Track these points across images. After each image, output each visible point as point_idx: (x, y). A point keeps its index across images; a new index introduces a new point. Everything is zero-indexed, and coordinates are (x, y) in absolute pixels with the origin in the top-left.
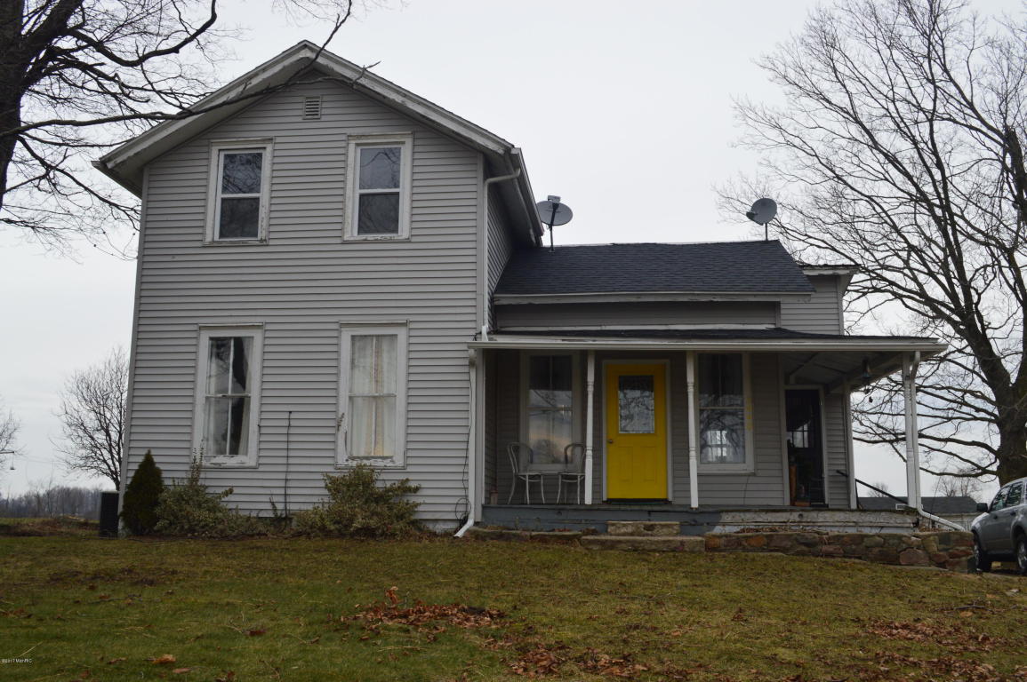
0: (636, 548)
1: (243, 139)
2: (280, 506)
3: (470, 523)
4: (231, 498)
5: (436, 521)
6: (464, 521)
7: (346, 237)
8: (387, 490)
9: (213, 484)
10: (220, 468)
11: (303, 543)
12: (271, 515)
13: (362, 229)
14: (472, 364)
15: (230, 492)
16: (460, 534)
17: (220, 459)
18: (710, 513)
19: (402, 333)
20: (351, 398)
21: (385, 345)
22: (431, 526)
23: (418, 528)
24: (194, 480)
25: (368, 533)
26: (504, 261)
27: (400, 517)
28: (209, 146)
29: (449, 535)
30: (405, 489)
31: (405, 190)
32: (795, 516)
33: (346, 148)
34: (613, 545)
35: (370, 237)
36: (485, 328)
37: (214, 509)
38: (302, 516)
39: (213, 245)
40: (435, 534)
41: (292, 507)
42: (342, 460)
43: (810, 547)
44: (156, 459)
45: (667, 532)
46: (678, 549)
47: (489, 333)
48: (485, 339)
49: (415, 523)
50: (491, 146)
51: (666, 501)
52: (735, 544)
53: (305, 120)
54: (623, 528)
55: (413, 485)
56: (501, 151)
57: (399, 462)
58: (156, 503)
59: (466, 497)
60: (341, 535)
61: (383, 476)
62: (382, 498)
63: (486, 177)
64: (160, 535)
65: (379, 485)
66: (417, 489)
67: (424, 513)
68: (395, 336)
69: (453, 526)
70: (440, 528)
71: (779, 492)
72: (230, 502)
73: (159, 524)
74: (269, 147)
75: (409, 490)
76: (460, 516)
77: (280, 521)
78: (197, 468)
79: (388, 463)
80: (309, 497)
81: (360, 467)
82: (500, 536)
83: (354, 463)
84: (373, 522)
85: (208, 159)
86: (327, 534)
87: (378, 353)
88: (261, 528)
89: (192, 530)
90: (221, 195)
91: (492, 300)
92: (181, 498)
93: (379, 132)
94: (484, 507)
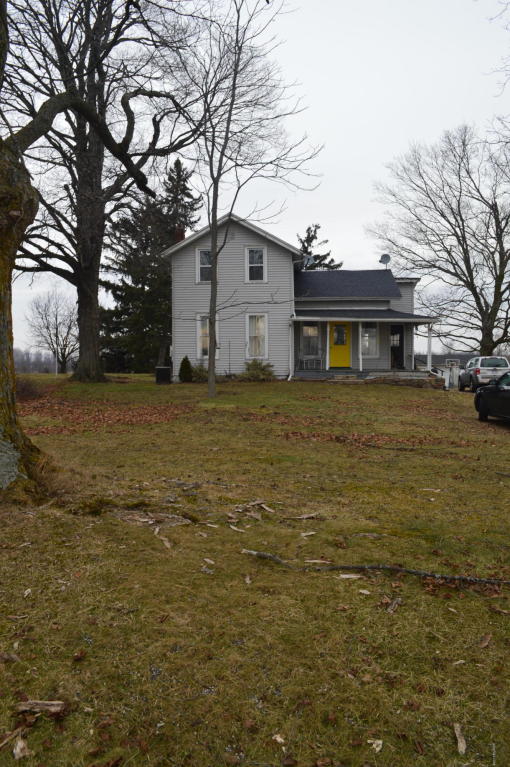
0: (344, 384)
2: (228, 372)
3: (291, 376)
6: (288, 376)
7: (246, 282)
8: (265, 366)
12: (226, 375)
13: (251, 279)
14: (290, 326)
16: (288, 380)
17: (206, 357)
18: (366, 372)
19: (266, 315)
20: (250, 337)
21: (260, 320)
22: (278, 377)
24: (200, 364)
25: (264, 380)
27: (270, 375)
28: (195, 248)
29: (285, 380)
30: (269, 366)
31: (265, 265)
32: (391, 373)
33: (244, 250)
34: (335, 383)
35: (254, 281)
36: (294, 314)
38: (234, 375)
39: (199, 284)
40: (279, 380)
41: (231, 372)
42: (248, 357)
43: (396, 383)
44: (188, 357)
45: (353, 378)
46: (356, 384)
47: (296, 315)
48: (294, 318)
49: (274, 377)
50: (296, 252)
51: (349, 368)
52: (373, 382)
54: (339, 377)
55: (271, 364)
56: (299, 254)
57: (266, 357)
58: (192, 371)
59: (289, 368)
60: (255, 381)
61: (263, 362)
62: (264, 369)
63: (293, 260)
64: (194, 382)
65: (262, 364)
66: (273, 366)
67: (276, 373)
68: (263, 317)
69: (285, 377)
70: (280, 378)
71: (387, 364)
73: (194, 379)
76: (287, 374)
77: (229, 376)
79: (264, 358)
80: (238, 369)
81: (255, 359)
82: (302, 380)
83: (253, 358)
85: (195, 253)
86: (250, 380)
87: (258, 322)
90: (200, 266)
92: (200, 370)
93: (256, 245)
94: (295, 371)
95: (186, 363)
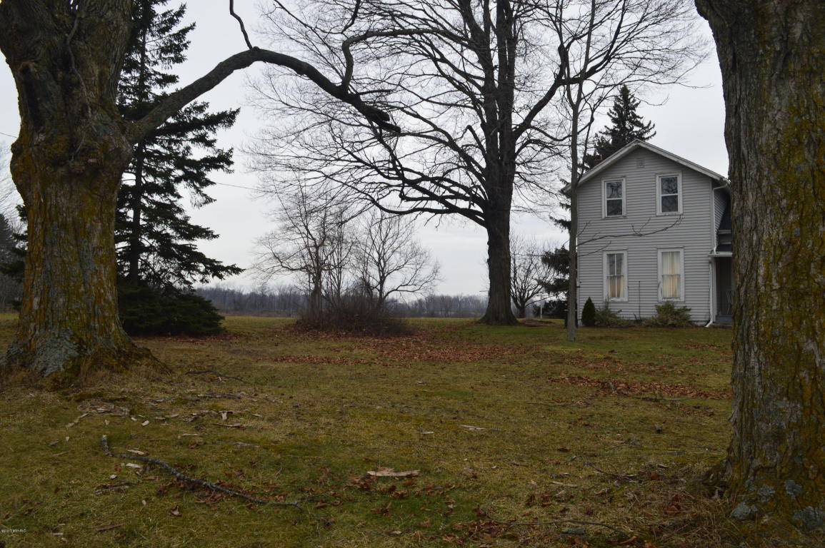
1: (613, 177)
2: (638, 316)
3: (711, 322)
4: (621, 313)
5: (698, 321)
6: (709, 322)
7: (657, 214)
8: (679, 310)
9: (614, 308)
10: (614, 302)
11: (650, 329)
12: (634, 319)
13: (663, 211)
14: (710, 262)
15: (621, 311)
16: (707, 326)
17: (614, 299)
19: (682, 251)
20: (663, 276)
21: (675, 256)
22: (696, 323)
23: (691, 324)
24: (607, 307)
25: (673, 326)
26: (721, 216)
27: (685, 320)
28: (601, 180)
29: (703, 326)
30: (685, 309)
31: (680, 194)
33: (655, 178)
35: (667, 213)
36: (715, 249)
37: (615, 317)
38: (644, 319)
39: (606, 219)
40: (697, 326)
41: (642, 316)
42: (660, 299)
44: (592, 299)
47: (716, 251)
48: (715, 253)
49: (690, 322)
50: (715, 177)
53: (638, 168)
55: (688, 308)
56: (718, 179)
57: (683, 299)
58: (594, 315)
59: (709, 312)
60: (663, 326)
61: (677, 305)
62: (677, 313)
63: (713, 187)
64: (597, 326)
65: (675, 308)
66: (690, 310)
67: (693, 318)
68: (678, 252)
69: (704, 323)
70: (699, 324)
72: (621, 315)
73: (596, 323)
74: (624, 179)
75: (687, 310)
76: (707, 320)
77: (638, 321)
78: (608, 303)
79: (678, 300)
80: (649, 313)
81: (668, 302)
82: (723, 327)
83: (666, 300)
84: (675, 322)
85: (601, 185)
86: (657, 325)
87: (672, 259)
88: (632, 324)
89: (609, 325)
90: (606, 199)
91: (718, 233)
92: (603, 313)
93: (669, 173)
94: (717, 316)
95: (589, 305)
